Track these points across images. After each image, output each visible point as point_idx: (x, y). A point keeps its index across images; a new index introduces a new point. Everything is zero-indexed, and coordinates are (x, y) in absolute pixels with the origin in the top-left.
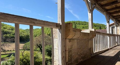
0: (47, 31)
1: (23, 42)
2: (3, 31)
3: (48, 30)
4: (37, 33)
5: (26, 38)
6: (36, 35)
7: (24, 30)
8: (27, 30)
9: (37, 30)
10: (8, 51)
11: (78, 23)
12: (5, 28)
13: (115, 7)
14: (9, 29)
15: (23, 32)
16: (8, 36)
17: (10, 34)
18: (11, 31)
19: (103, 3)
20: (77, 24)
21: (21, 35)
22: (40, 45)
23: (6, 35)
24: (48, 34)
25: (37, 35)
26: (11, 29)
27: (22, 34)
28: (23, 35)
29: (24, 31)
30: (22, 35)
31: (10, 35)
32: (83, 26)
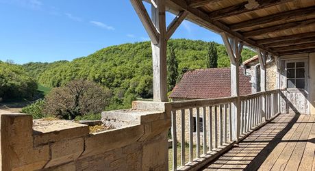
0: (93, 69)
1: (17, 102)
3: (96, 65)
4: (63, 74)
5: (28, 91)
6: (59, 81)
7: (21, 67)
8: (30, 64)
9: (63, 67)
11: (180, 45)
13: (250, 17)
15: (17, 72)
19: (210, 6)
20: (177, 46)
21: (9, 82)
22: (68, 111)
24: (94, 77)
25: (61, 79)
27: (12, 80)
28: (16, 83)
29: (18, 70)
30: (13, 82)
32: (195, 53)
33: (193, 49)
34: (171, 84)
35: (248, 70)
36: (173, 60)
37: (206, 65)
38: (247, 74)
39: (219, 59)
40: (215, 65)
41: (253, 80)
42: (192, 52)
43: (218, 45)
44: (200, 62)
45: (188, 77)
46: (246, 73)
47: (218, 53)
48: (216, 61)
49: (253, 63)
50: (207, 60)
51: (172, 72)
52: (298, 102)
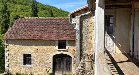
32: (22, 7)
33: (21, 4)
34: (5, 28)
35: (73, 20)
36: (5, 11)
37: (30, 16)
38: (73, 22)
39: (38, 13)
40: (36, 16)
41: (77, 27)
42: (20, 6)
43: (38, 3)
44: (26, 13)
45: (19, 23)
46: (71, 21)
47: (38, 8)
48: (37, 13)
49: (77, 14)
50: (30, 12)
51: (5, 19)
52: (108, 44)
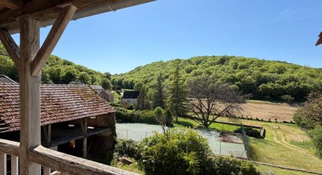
2: (260, 77)
10: (257, 120)
12: (263, 70)
14: (272, 70)
15: (311, 76)
16: (269, 87)
17: (274, 82)
18: (275, 75)
21: (302, 84)
23: (264, 85)
26: (277, 70)
27: (305, 82)
28: (309, 85)
30: (305, 84)
31: (272, 86)
